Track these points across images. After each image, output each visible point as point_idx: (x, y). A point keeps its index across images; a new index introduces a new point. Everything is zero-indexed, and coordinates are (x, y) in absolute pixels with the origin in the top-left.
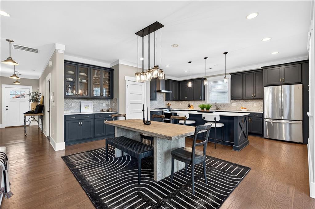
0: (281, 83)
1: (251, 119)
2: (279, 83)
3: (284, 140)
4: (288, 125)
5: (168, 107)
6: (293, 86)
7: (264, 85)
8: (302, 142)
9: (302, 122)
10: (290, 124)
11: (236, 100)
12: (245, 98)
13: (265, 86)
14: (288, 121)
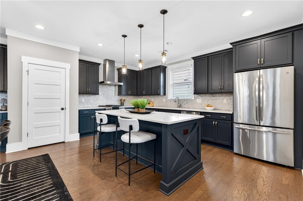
0: (259, 66)
1: (216, 123)
2: (256, 66)
3: (265, 159)
4: (270, 135)
5: (121, 103)
6: (279, 70)
7: (234, 71)
8: (292, 165)
9: (292, 131)
10: (274, 134)
11: (202, 95)
12: (210, 91)
13: (236, 72)
14: (270, 129)
